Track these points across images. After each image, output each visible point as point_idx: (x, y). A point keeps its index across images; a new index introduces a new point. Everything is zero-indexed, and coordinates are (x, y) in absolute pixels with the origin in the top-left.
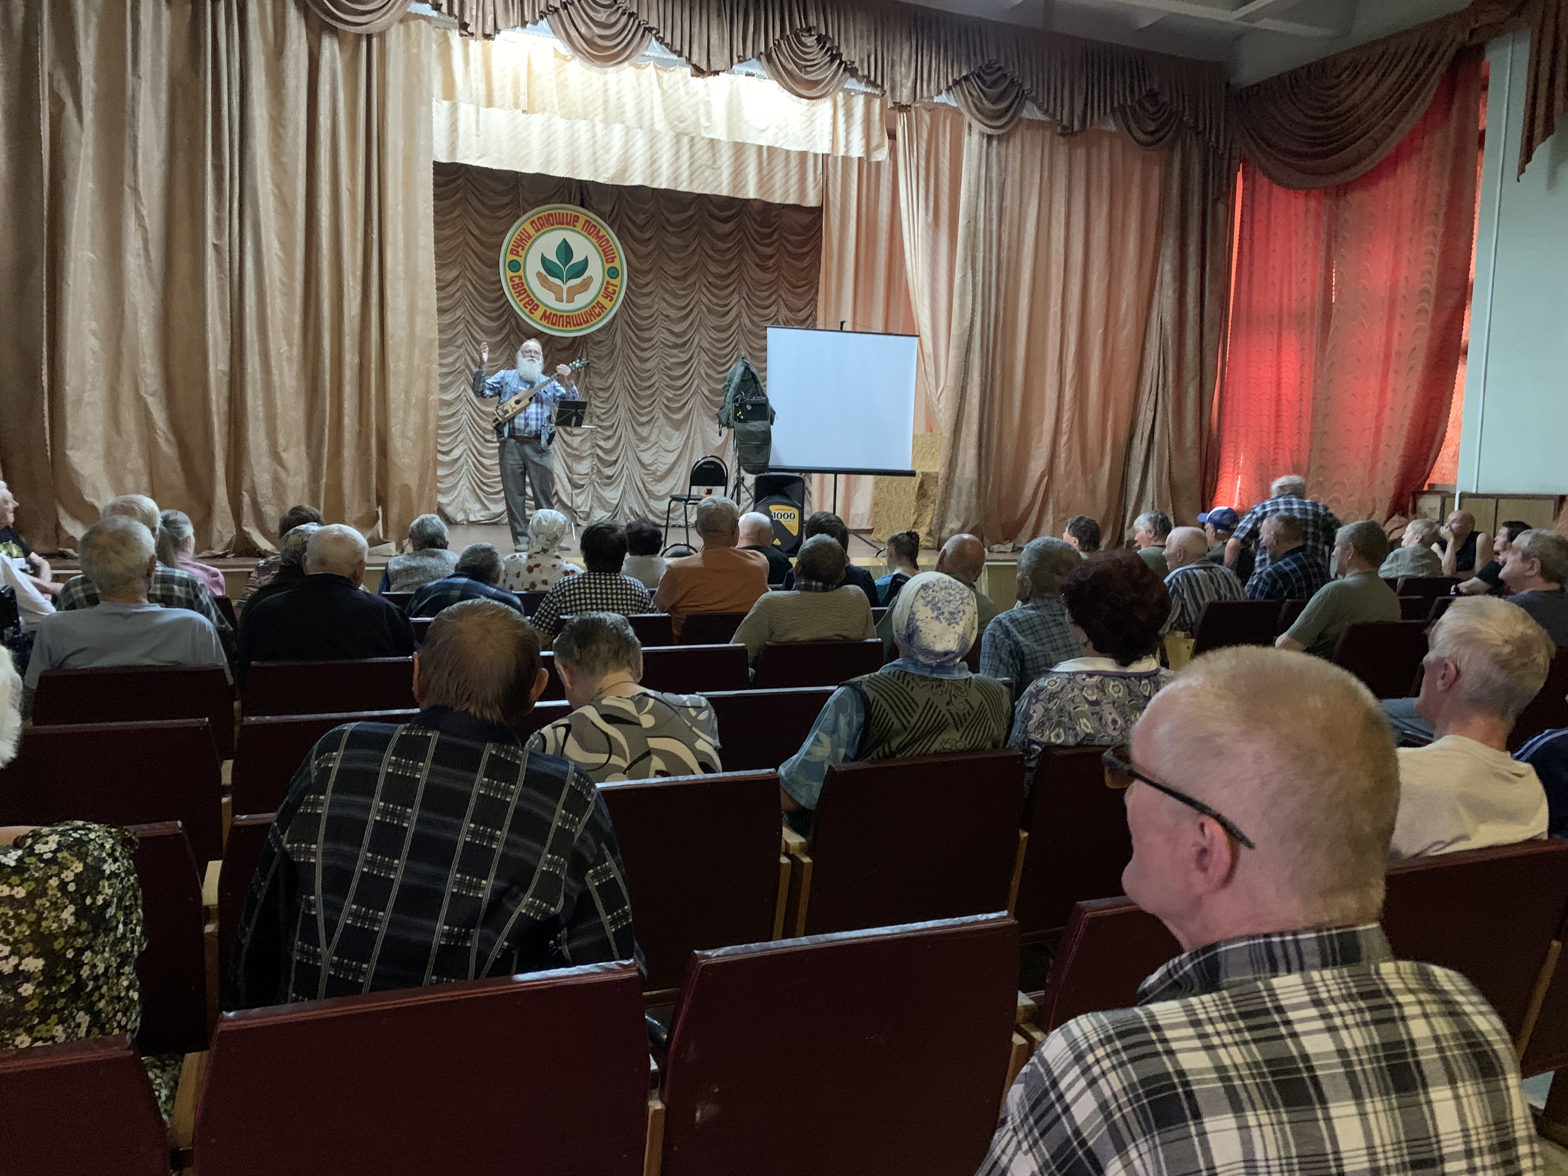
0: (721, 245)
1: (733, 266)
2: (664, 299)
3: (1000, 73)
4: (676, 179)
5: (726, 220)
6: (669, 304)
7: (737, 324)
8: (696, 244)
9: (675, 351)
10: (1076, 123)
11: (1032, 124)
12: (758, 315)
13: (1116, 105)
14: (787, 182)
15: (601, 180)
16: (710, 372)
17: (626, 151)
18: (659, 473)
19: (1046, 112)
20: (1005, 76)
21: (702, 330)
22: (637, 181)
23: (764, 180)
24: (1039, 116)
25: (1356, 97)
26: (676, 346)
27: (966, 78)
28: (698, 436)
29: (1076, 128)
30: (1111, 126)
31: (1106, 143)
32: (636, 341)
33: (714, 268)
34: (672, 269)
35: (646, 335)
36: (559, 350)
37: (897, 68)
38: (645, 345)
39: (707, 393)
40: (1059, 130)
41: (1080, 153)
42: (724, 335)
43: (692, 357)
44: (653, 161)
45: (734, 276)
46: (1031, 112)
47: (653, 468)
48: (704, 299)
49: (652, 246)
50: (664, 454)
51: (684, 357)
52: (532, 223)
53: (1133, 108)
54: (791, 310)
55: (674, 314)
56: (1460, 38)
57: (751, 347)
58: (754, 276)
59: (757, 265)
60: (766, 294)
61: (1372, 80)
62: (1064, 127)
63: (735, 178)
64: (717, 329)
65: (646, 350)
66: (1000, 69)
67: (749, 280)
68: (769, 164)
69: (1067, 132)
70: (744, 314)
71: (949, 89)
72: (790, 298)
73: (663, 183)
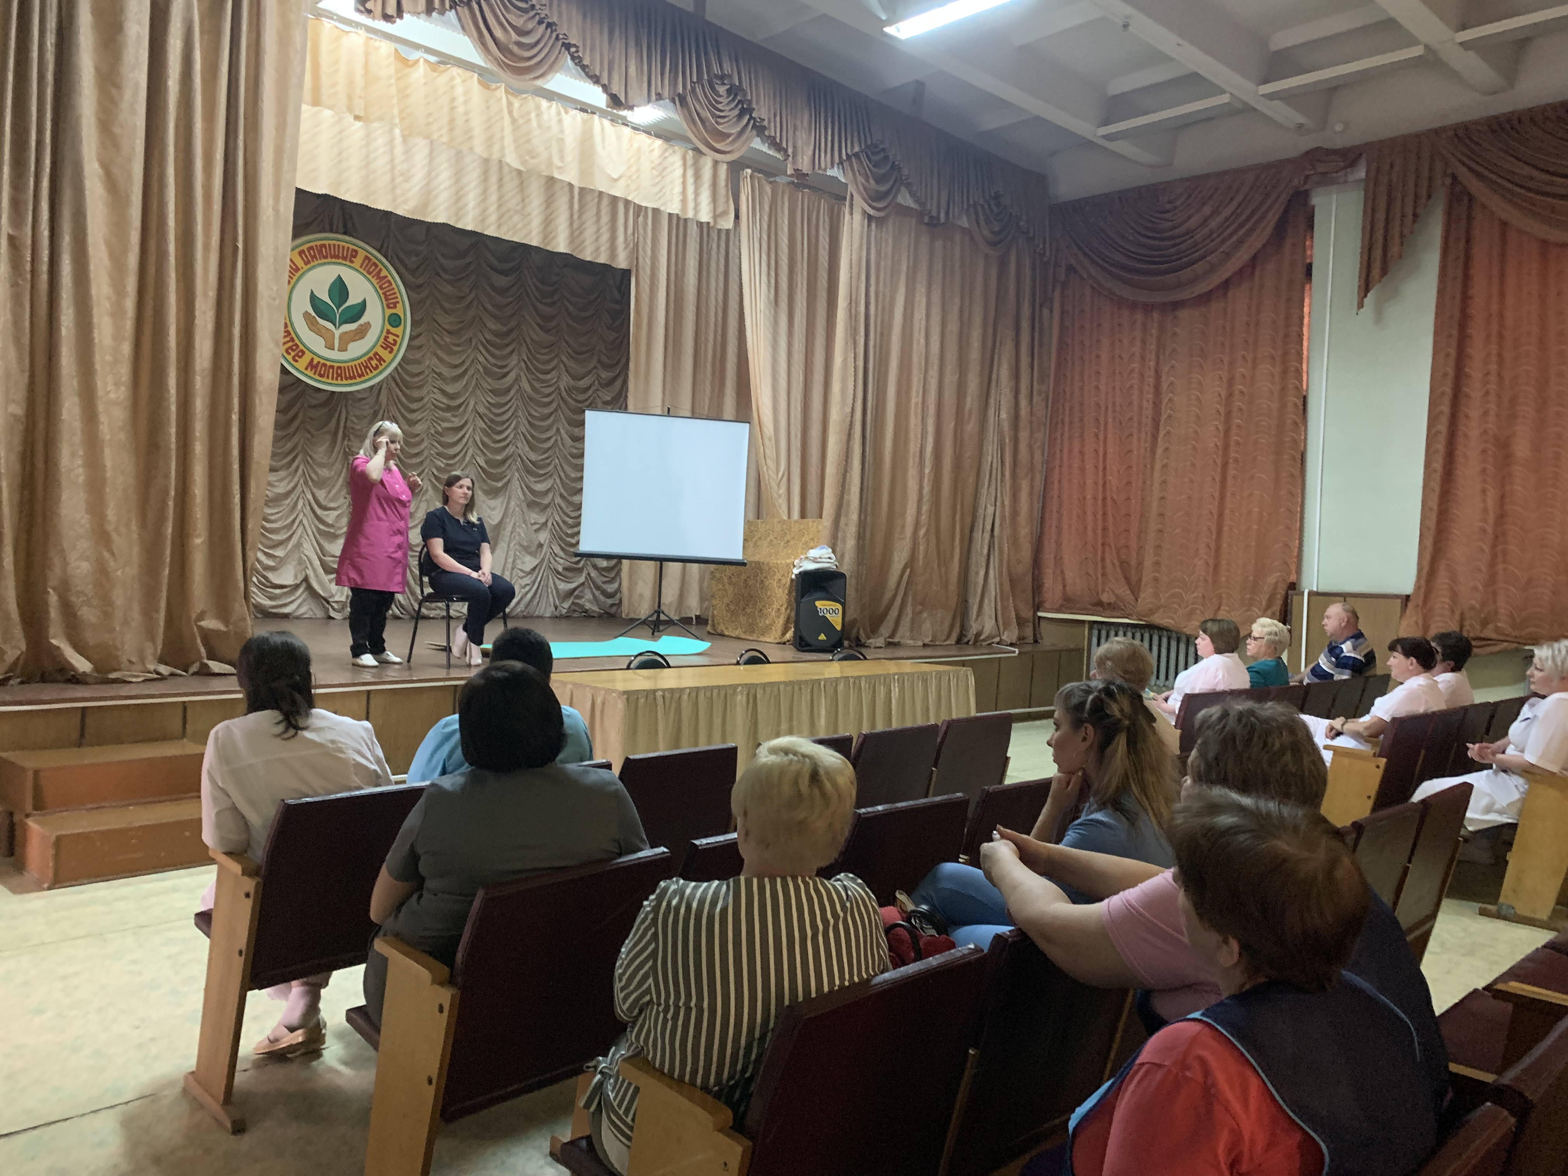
0: (499, 299)
1: (513, 323)
2: (436, 354)
3: (882, 155)
4: (483, 220)
5: (504, 273)
6: (441, 360)
7: (516, 387)
8: (472, 295)
9: (448, 415)
10: (942, 215)
11: (904, 211)
12: (539, 380)
13: (971, 202)
14: (597, 239)
15: (400, 212)
16: (485, 439)
17: (428, 184)
19: (917, 201)
20: (886, 158)
21: (478, 393)
22: (441, 217)
23: (575, 235)
24: (910, 203)
25: (1193, 222)
26: (449, 408)
27: (856, 155)
29: (942, 220)
30: (964, 222)
31: (958, 237)
32: (404, 400)
33: (493, 325)
34: (447, 321)
35: (416, 394)
36: (311, 407)
37: (798, 133)
38: (414, 406)
39: (483, 464)
40: (926, 219)
41: (939, 244)
42: (503, 400)
43: (466, 423)
44: (458, 197)
45: (513, 335)
46: (905, 199)
48: (481, 359)
49: (424, 294)
51: (457, 422)
53: (982, 206)
54: (574, 378)
55: (448, 373)
56: (1296, 182)
57: (530, 415)
58: (535, 337)
59: (538, 325)
60: (546, 357)
61: (1207, 210)
62: (931, 218)
63: (546, 228)
64: (495, 392)
65: (414, 411)
66: (883, 150)
67: (528, 341)
68: (580, 217)
69: (933, 224)
70: (524, 378)
71: (841, 163)
72: (571, 364)
73: (468, 223)
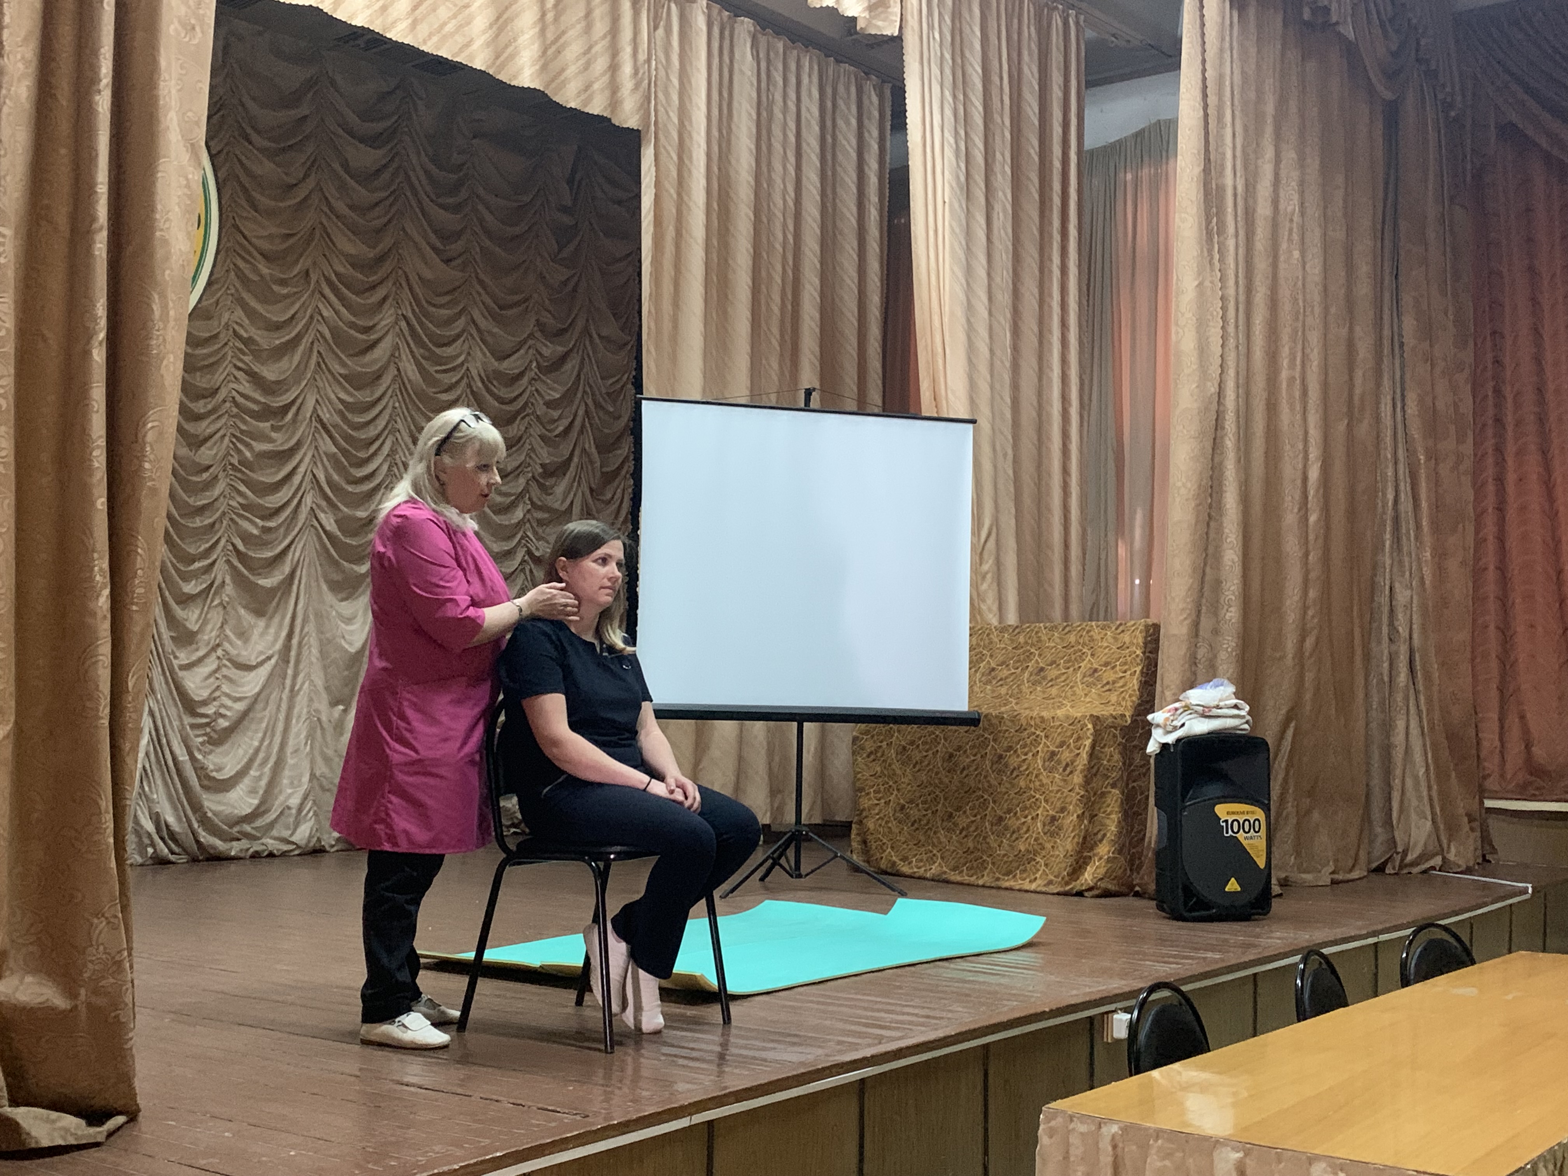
7: (392, 371)
9: (265, 426)
16: (336, 476)
18: (223, 723)
21: (322, 381)
26: (266, 413)
28: (311, 628)
31: (1334, 60)
33: (348, 245)
42: (365, 396)
43: (299, 443)
45: (387, 266)
47: (210, 710)
48: (327, 311)
50: (233, 673)
51: (281, 441)
55: (264, 340)
58: (428, 274)
59: (434, 248)
60: (447, 313)
64: (356, 381)
67: (414, 279)
70: (406, 351)
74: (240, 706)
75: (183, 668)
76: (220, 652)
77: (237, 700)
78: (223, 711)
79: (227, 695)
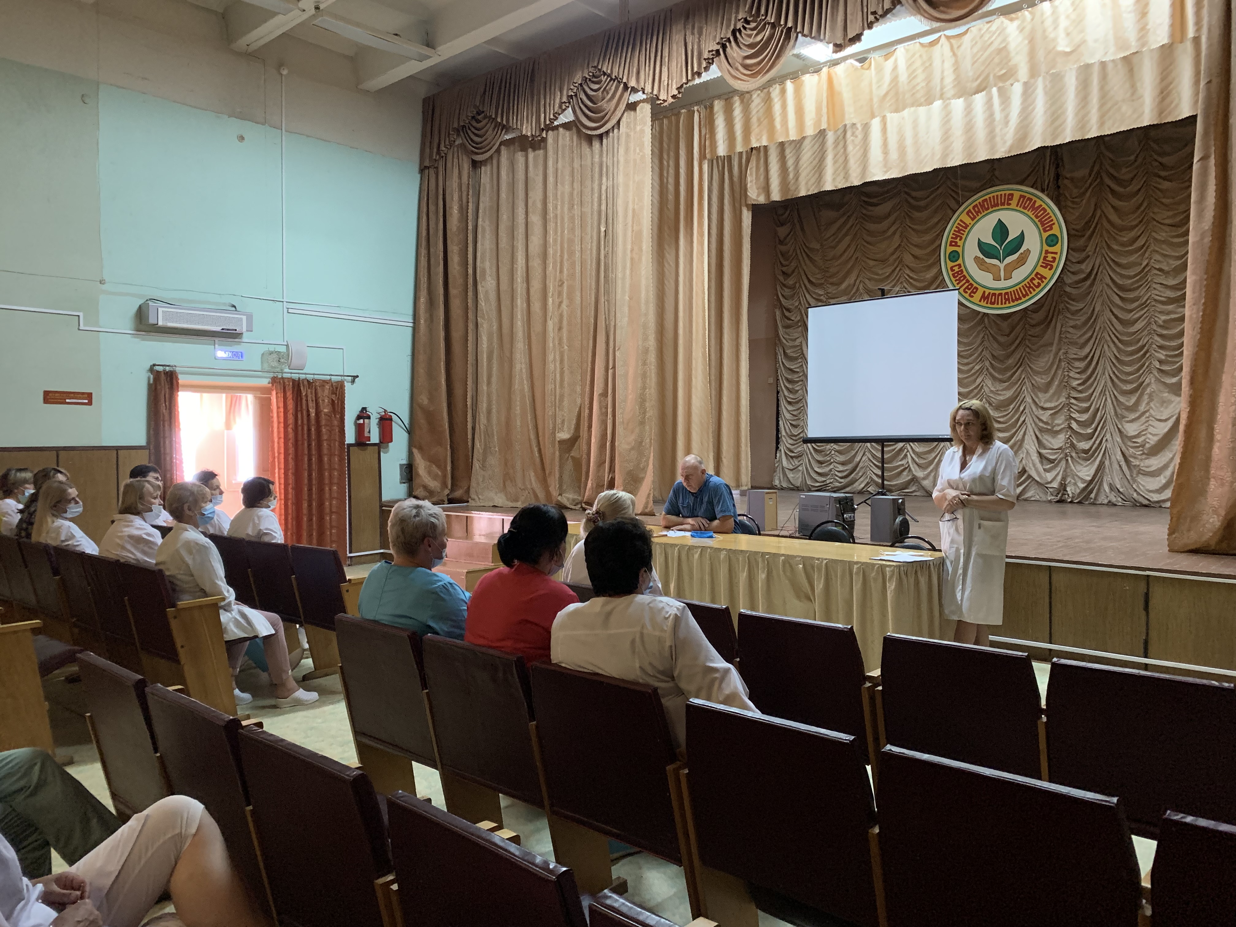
4: (1082, 127)
15: (998, 156)
17: (1025, 119)
44: (1055, 118)
52: (968, 213)
74: (1156, 439)
75: (1128, 422)
76: (1147, 414)
77: (1154, 435)
78: (1148, 440)
79: (1150, 434)
